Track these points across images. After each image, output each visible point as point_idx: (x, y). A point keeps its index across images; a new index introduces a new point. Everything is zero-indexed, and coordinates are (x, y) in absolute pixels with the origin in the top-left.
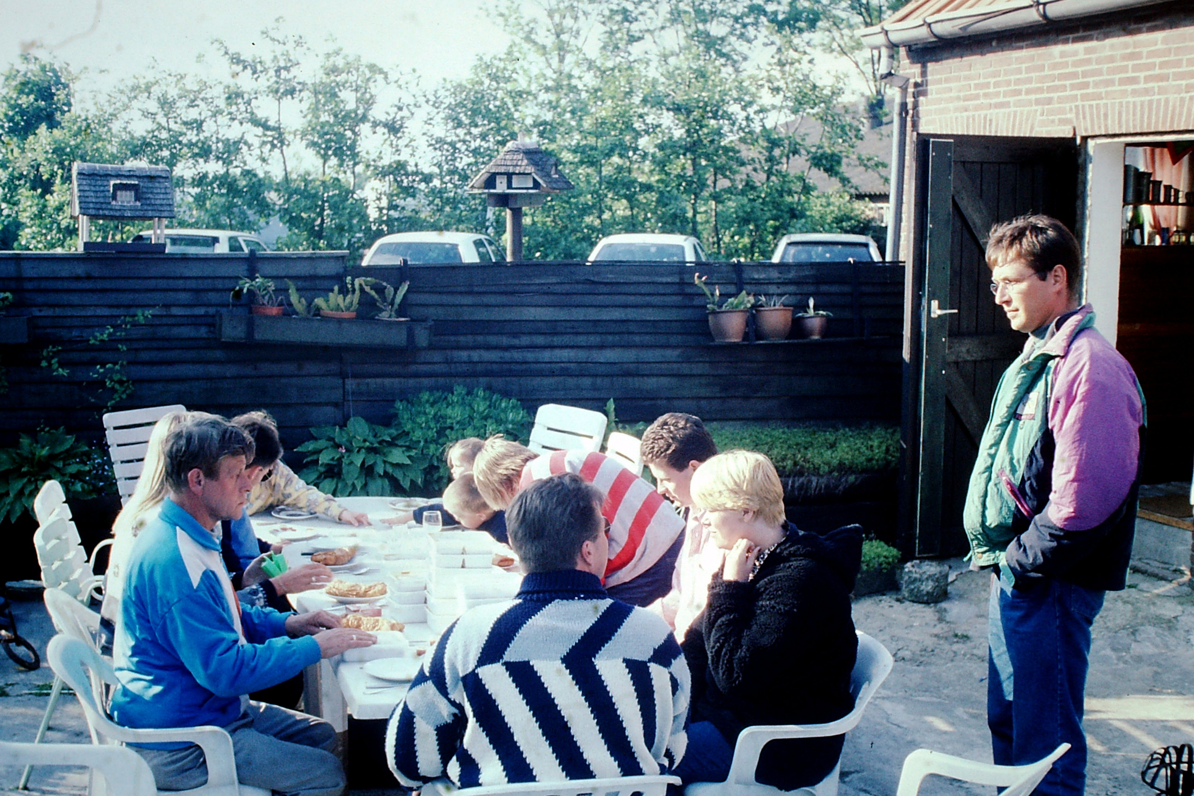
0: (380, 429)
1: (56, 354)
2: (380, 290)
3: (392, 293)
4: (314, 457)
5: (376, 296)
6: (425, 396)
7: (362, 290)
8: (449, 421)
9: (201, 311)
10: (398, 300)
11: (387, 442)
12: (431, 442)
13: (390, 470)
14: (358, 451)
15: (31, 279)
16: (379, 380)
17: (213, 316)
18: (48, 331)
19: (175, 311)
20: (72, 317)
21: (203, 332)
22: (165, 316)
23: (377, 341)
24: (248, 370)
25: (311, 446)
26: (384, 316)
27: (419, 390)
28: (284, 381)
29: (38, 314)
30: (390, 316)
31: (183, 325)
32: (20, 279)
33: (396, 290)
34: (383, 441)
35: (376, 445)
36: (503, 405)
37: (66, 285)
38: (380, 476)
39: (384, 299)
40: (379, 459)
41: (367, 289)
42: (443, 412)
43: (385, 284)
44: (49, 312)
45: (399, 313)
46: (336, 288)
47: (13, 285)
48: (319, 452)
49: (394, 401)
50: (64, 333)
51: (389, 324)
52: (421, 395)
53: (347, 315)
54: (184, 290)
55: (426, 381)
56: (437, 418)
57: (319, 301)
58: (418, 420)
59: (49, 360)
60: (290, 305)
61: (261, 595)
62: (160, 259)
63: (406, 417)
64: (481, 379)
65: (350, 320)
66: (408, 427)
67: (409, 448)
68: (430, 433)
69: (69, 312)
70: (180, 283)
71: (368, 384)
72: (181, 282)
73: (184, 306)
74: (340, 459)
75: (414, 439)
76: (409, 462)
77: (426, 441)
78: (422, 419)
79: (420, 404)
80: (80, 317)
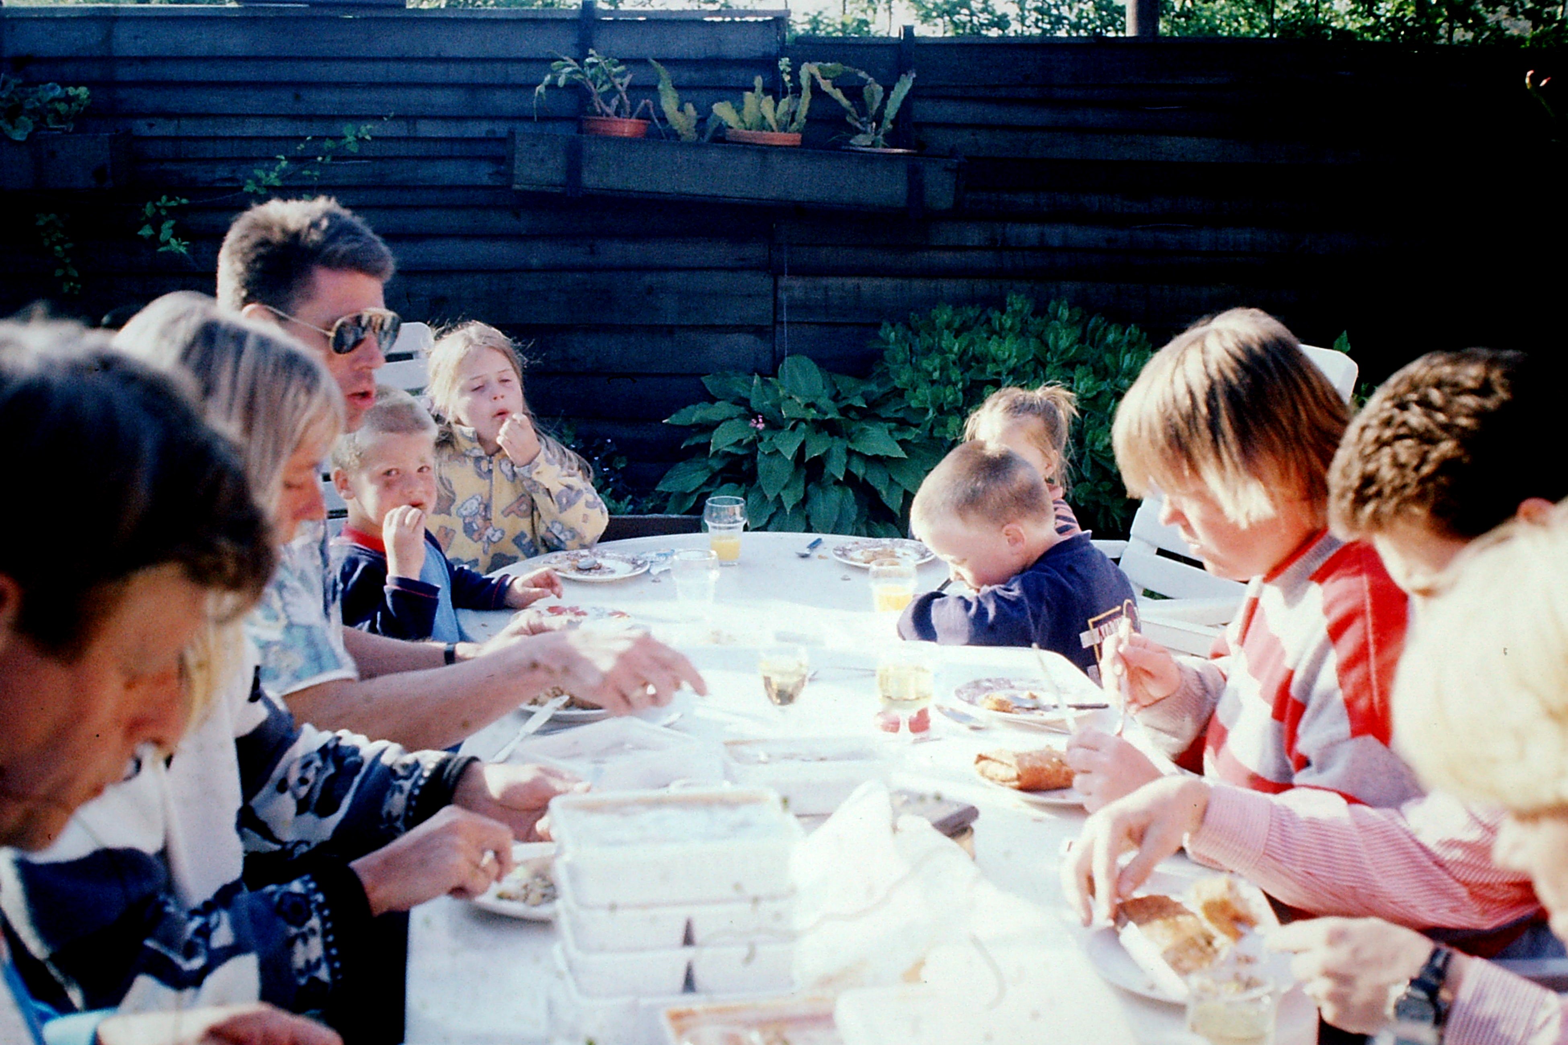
0: (846, 383)
1: (173, 212)
2: (854, 92)
3: (879, 97)
4: (701, 439)
5: (845, 102)
6: (943, 315)
7: (815, 88)
8: (990, 368)
9: (480, 129)
10: (891, 111)
11: (859, 410)
12: (950, 413)
13: (859, 470)
14: (793, 428)
15: (130, 60)
16: (850, 282)
17: (501, 140)
18: (168, 166)
19: (426, 129)
20: (215, 138)
21: (484, 174)
22: (406, 139)
23: (847, 196)
24: (576, 255)
25: (696, 414)
26: (861, 141)
27: (933, 302)
28: (649, 279)
29: (145, 131)
30: (874, 144)
31: (440, 158)
32: (110, 60)
33: (888, 90)
34: (851, 407)
35: (833, 415)
36: (1111, 338)
37: (205, 73)
38: (837, 482)
39: (862, 107)
40: (838, 446)
41: (826, 86)
42: (978, 349)
43: (862, 74)
44: (168, 129)
45: (892, 139)
46: (758, 81)
47: (96, 73)
48: (708, 427)
49: (878, 326)
50: (201, 173)
51: (869, 159)
52: (935, 312)
53: (780, 138)
54: (444, 85)
55: (948, 286)
56: (965, 361)
57: (723, 111)
58: (925, 364)
59: (156, 223)
60: (663, 119)
61: (315, 922)
62: (394, 19)
63: (900, 357)
64: (1066, 286)
65: (786, 150)
66: (903, 378)
67: (903, 424)
68: (949, 391)
69: (207, 128)
70: (437, 72)
71: (826, 288)
72: (440, 68)
73: (444, 118)
74: (753, 445)
75: (914, 404)
76: (900, 453)
77: (940, 410)
78: (932, 363)
79: (932, 328)
80: (232, 138)
